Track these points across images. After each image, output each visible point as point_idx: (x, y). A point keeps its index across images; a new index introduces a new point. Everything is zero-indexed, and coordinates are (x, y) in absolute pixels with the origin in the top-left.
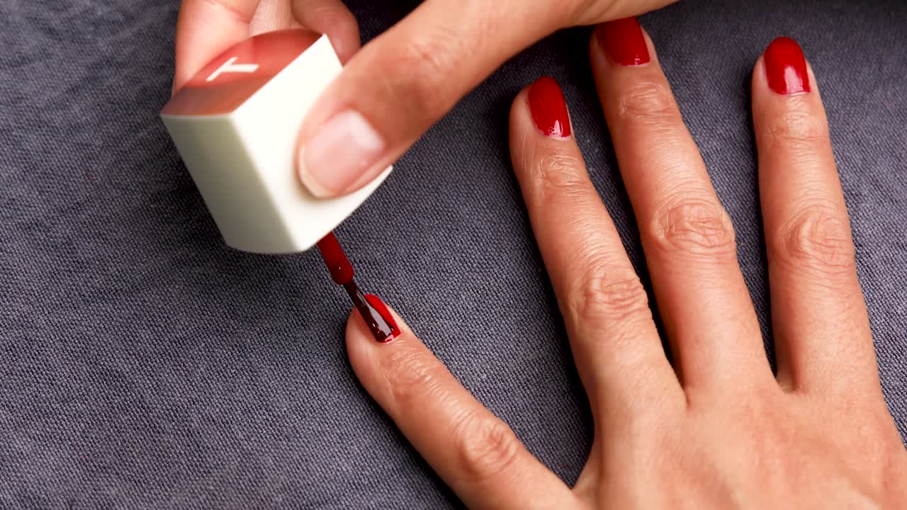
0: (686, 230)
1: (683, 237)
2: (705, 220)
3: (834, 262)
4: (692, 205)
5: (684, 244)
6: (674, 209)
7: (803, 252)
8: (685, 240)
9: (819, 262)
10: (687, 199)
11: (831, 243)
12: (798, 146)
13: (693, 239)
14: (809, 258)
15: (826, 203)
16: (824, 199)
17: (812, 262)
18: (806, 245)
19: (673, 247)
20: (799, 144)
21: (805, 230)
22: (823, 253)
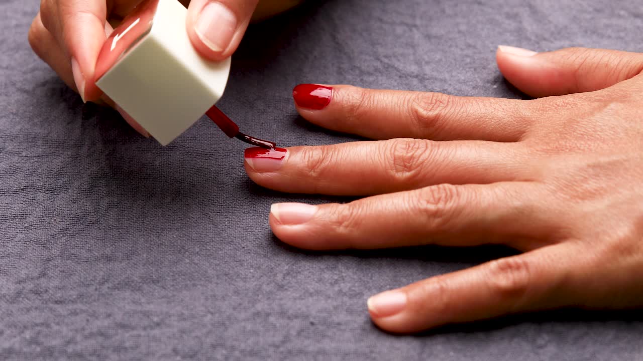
0: (412, 158)
1: (416, 160)
2: (408, 146)
3: (446, 102)
4: (395, 150)
5: (421, 160)
6: (395, 159)
7: (436, 117)
8: (418, 160)
9: (444, 109)
10: (391, 151)
11: (434, 101)
12: (366, 103)
13: (419, 154)
14: (440, 115)
15: (408, 97)
16: (405, 98)
17: (443, 113)
18: (432, 114)
19: (419, 168)
20: (365, 102)
21: (423, 112)
22: (439, 106)
